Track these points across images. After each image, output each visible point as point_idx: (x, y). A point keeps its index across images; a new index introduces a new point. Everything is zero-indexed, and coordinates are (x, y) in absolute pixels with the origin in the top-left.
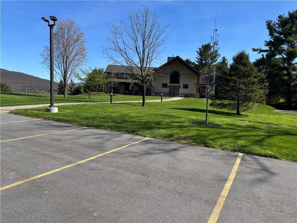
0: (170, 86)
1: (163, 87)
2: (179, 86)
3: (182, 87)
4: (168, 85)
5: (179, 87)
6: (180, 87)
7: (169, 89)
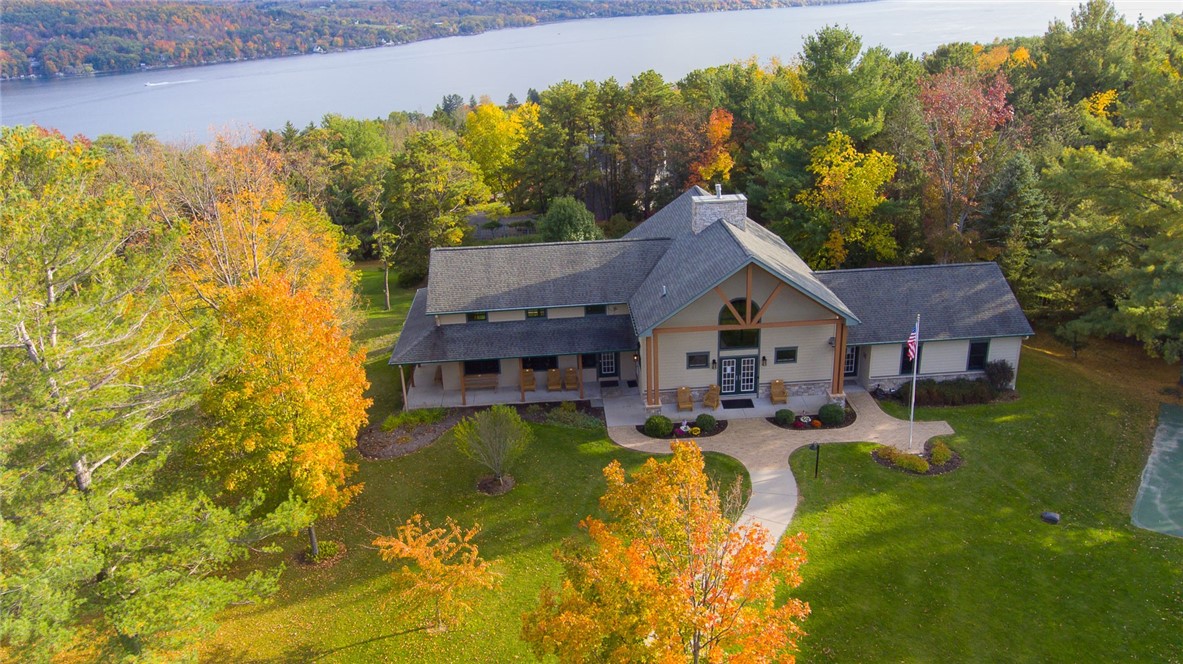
0: (721, 359)
1: (689, 366)
2: (757, 357)
3: (771, 357)
4: (713, 356)
5: (759, 361)
6: (764, 358)
7: (716, 371)
